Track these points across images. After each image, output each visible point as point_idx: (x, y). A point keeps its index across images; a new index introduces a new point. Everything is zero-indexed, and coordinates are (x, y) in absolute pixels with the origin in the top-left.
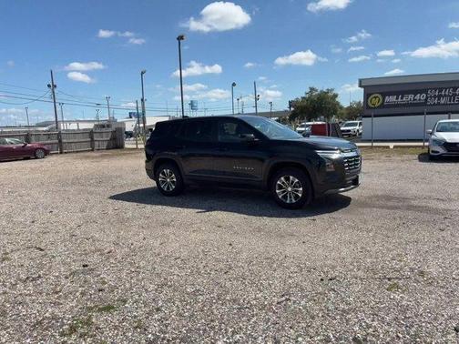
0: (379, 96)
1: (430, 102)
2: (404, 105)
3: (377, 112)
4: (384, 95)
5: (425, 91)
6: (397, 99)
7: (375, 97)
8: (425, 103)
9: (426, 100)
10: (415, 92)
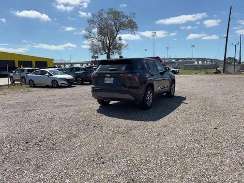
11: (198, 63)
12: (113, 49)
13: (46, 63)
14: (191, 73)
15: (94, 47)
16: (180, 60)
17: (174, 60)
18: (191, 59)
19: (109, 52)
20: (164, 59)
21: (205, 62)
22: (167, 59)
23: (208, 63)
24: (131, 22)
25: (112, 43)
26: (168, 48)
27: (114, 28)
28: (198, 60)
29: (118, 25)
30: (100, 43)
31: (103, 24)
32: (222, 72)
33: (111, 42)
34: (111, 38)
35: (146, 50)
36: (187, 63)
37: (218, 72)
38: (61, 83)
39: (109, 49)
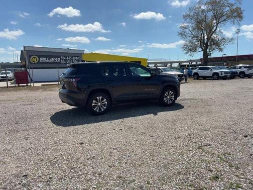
0: (37, 57)
1: (62, 62)
2: (50, 63)
3: (35, 66)
4: (39, 57)
5: (60, 57)
6: (46, 59)
7: (34, 58)
8: (60, 63)
9: (60, 61)
10: (55, 57)
12: (211, 45)
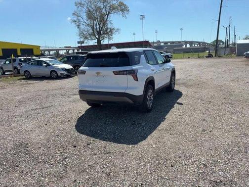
11: (186, 46)
12: (104, 34)
13: (32, 50)
14: (184, 58)
15: (84, 32)
16: (169, 44)
17: (162, 44)
18: (179, 42)
19: (99, 37)
20: (154, 43)
21: (193, 45)
22: (156, 43)
23: (196, 45)
24: (121, 4)
25: (102, 28)
26: (156, 32)
27: (104, 11)
28: (186, 43)
29: (108, 8)
30: (89, 28)
31: (93, 6)
32: (214, 55)
33: (101, 26)
34: (100, 22)
35: (134, 34)
36: (176, 46)
37: (210, 56)
38: (61, 74)
39: (99, 33)
